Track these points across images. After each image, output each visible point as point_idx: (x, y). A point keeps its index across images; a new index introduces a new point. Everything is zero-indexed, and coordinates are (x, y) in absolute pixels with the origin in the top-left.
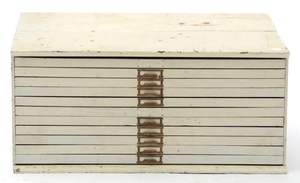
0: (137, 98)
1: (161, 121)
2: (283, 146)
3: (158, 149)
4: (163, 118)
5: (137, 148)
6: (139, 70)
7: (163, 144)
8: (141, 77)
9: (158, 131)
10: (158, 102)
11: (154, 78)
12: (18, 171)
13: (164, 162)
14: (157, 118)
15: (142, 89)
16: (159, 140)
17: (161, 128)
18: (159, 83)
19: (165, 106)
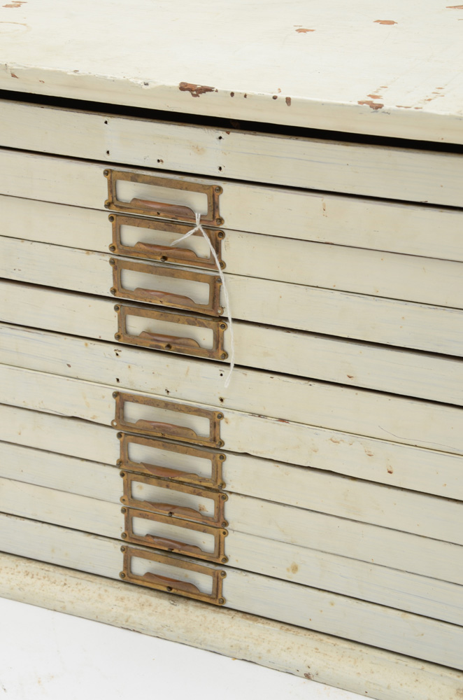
0: (112, 305)
1: (215, 426)
3: (207, 542)
4: (221, 416)
5: (122, 517)
7: (230, 526)
8: (121, 208)
9: (203, 466)
10: (204, 336)
11: (178, 218)
13: (232, 600)
14: (199, 412)
15: (132, 267)
16: (208, 505)
17: (213, 459)
18: (203, 247)
19: (231, 360)
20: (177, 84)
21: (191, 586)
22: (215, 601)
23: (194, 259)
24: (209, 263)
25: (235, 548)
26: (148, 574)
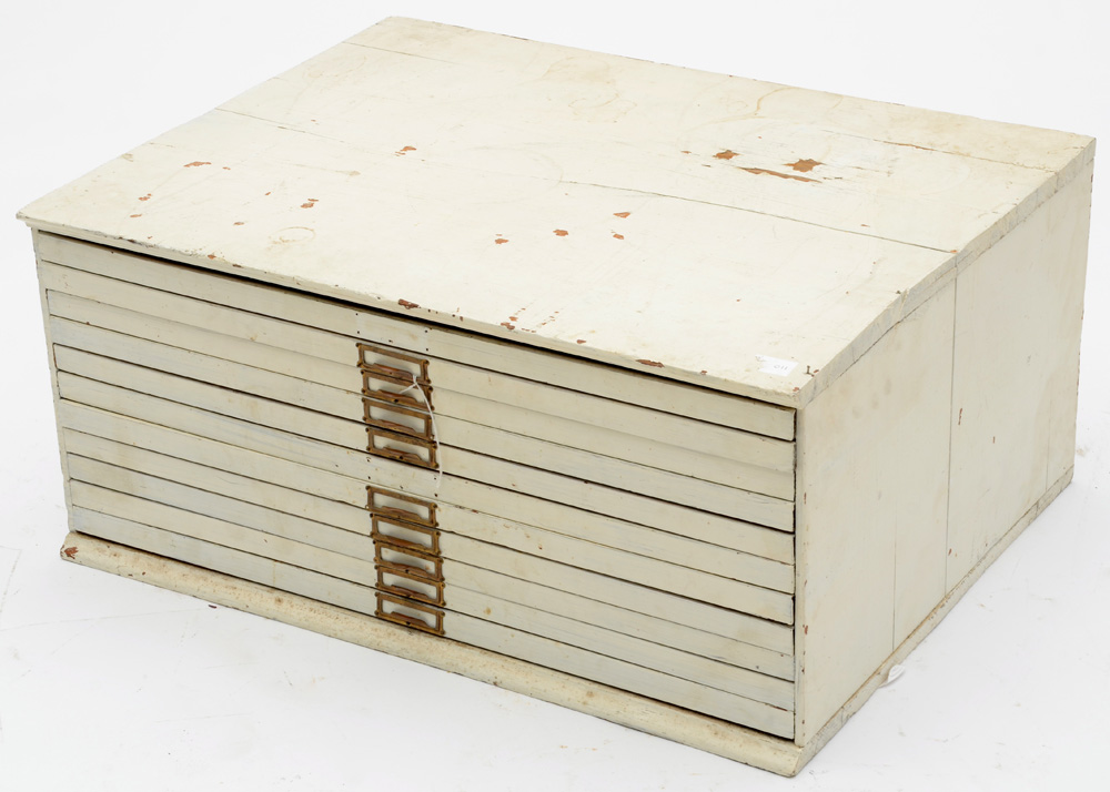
0: (364, 428)
1: (432, 513)
2: (793, 682)
3: (432, 591)
4: (436, 506)
5: (375, 572)
6: (364, 345)
7: (446, 581)
8: (368, 367)
9: (426, 539)
10: (424, 453)
11: (402, 377)
12: (70, 553)
13: (449, 632)
14: (421, 502)
15: (376, 405)
16: (431, 566)
17: (432, 535)
18: (420, 396)
19: (440, 469)
20: (397, 300)
21: (422, 622)
22: (438, 633)
23: (415, 403)
24: (423, 406)
25: (450, 595)
26: (393, 613)
